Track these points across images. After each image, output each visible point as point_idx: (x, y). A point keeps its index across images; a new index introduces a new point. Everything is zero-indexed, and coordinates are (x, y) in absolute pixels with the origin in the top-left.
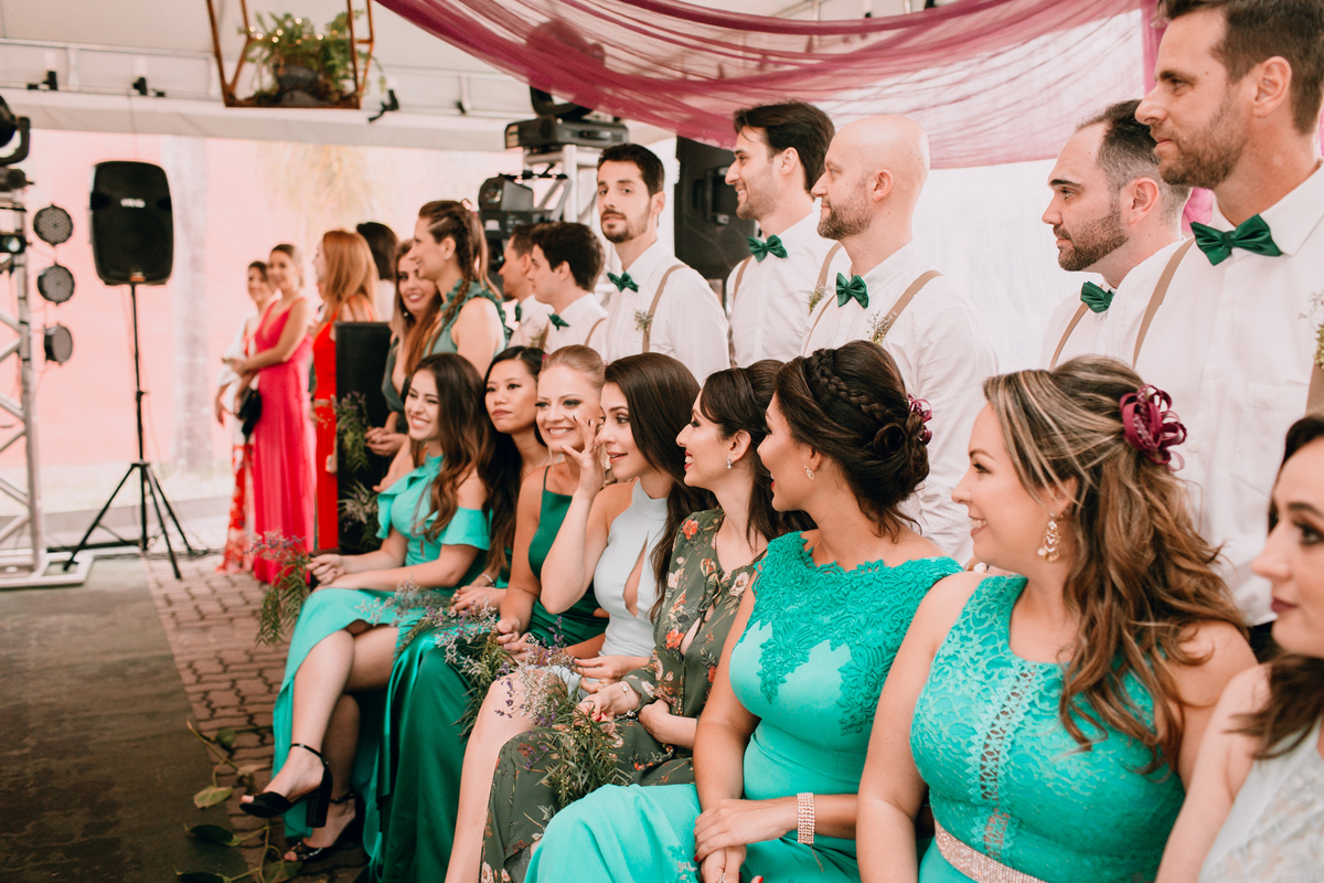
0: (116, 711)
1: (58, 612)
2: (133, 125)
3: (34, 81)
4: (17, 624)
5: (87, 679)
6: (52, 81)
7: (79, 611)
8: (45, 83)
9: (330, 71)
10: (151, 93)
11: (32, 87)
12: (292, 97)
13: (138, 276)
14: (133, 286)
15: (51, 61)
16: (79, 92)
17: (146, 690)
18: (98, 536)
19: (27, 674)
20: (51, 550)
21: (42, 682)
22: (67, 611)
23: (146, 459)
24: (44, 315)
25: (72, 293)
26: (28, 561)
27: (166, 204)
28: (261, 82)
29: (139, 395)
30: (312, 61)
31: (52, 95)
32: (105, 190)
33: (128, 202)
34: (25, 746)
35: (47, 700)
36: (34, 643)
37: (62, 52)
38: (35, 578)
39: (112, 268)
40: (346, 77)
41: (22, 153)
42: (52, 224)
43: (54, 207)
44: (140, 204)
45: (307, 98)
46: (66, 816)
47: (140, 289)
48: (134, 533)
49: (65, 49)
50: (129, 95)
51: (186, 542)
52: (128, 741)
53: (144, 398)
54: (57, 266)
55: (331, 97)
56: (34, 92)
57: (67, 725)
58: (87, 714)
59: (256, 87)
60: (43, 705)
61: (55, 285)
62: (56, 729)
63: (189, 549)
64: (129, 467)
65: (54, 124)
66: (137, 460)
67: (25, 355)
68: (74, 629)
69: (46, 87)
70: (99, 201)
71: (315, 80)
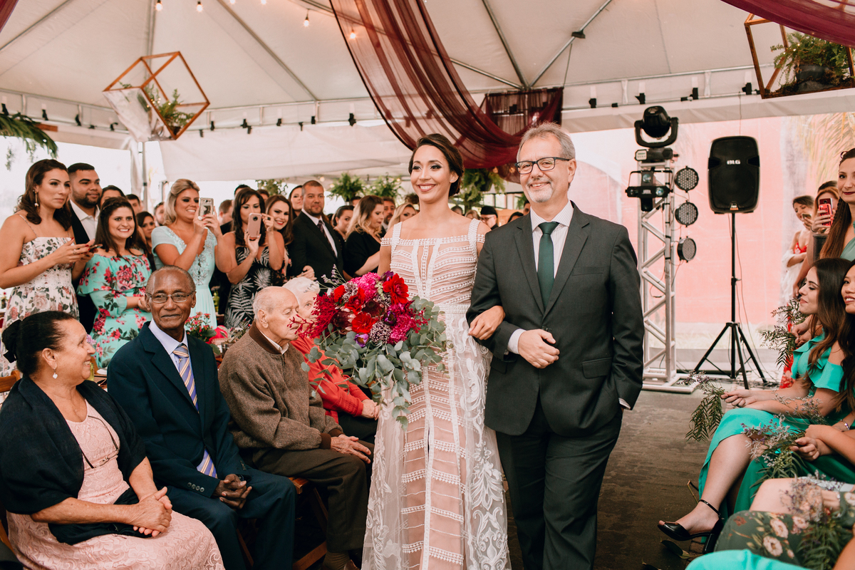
0: (665, 468)
1: (667, 407)
2: (740, 114)
3: (684, 96)
4: (644, 410)
5: (662, 447)
6: (695, 94)
7: (681, 408)
8: (691, 96)
9: (832, 65)
10: (754, 92)
11: (683, 99)
12: (806, 85)
13: (734, 207)
14: (733, 213)
15: (695, 82)
16: (710, 98)
17: (687, 460)
18: (706, 366)
19: (632, 438)
20: (679, 372)
21: (637, 443)
22: (673, 407)
23: (737, 321)
24: (680, 232)
25: (696, 219)
26: (663, 375)
27: (755, 161)
28: (787, 79)
29: (734, 281)
30: (820, 59)
31: (696, 101)
32: (717, 156)
33: (730, 162)
34: (609, 475)
35: (634, 454)
36: (646, 421)
37: (702, 75)
38: (666, 386)
39: (719, 204)
40: (845, 67)
41: (673, 139)
42: (686, 179)
43: (687, 168)
44: (738, 162)
45: (816, 85)
46: (607, 516)
47: (737, 215)
48: (727, 367)
49: (704, 73)
50: (740, 96)
51: (762, 376)
52: (662, 485)
53: (737, 282)
54: (688, 203)
55: (833, 82)
56: (684, 102)
57: (636, 469)
58: (649, 466)
59: (783, 82)
60: (630, 455)
61: (687, 214)
62: (630, 470)
63: (765, 381)
64: (725, 325)
65: (695, 120)
66: (730, 321)
67: (668, 256)
68: (671, 417)
69: (691, 98)
70: (713, 163)
71: (823, 72)
